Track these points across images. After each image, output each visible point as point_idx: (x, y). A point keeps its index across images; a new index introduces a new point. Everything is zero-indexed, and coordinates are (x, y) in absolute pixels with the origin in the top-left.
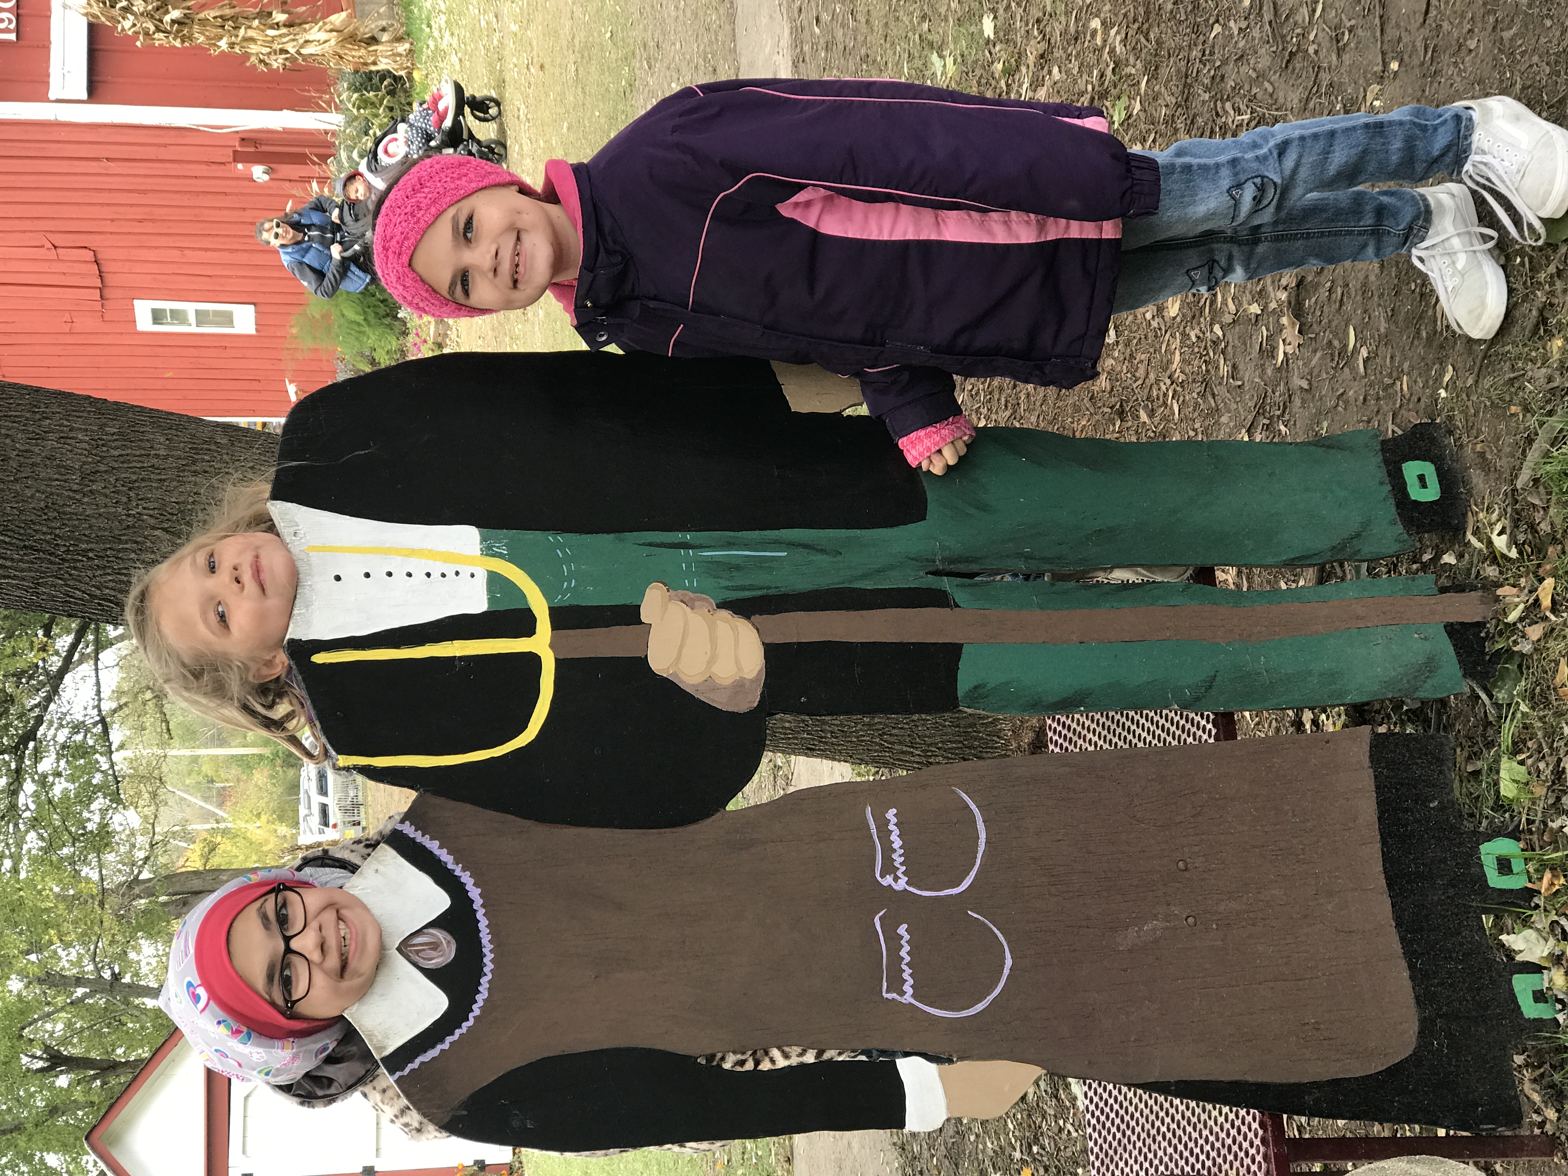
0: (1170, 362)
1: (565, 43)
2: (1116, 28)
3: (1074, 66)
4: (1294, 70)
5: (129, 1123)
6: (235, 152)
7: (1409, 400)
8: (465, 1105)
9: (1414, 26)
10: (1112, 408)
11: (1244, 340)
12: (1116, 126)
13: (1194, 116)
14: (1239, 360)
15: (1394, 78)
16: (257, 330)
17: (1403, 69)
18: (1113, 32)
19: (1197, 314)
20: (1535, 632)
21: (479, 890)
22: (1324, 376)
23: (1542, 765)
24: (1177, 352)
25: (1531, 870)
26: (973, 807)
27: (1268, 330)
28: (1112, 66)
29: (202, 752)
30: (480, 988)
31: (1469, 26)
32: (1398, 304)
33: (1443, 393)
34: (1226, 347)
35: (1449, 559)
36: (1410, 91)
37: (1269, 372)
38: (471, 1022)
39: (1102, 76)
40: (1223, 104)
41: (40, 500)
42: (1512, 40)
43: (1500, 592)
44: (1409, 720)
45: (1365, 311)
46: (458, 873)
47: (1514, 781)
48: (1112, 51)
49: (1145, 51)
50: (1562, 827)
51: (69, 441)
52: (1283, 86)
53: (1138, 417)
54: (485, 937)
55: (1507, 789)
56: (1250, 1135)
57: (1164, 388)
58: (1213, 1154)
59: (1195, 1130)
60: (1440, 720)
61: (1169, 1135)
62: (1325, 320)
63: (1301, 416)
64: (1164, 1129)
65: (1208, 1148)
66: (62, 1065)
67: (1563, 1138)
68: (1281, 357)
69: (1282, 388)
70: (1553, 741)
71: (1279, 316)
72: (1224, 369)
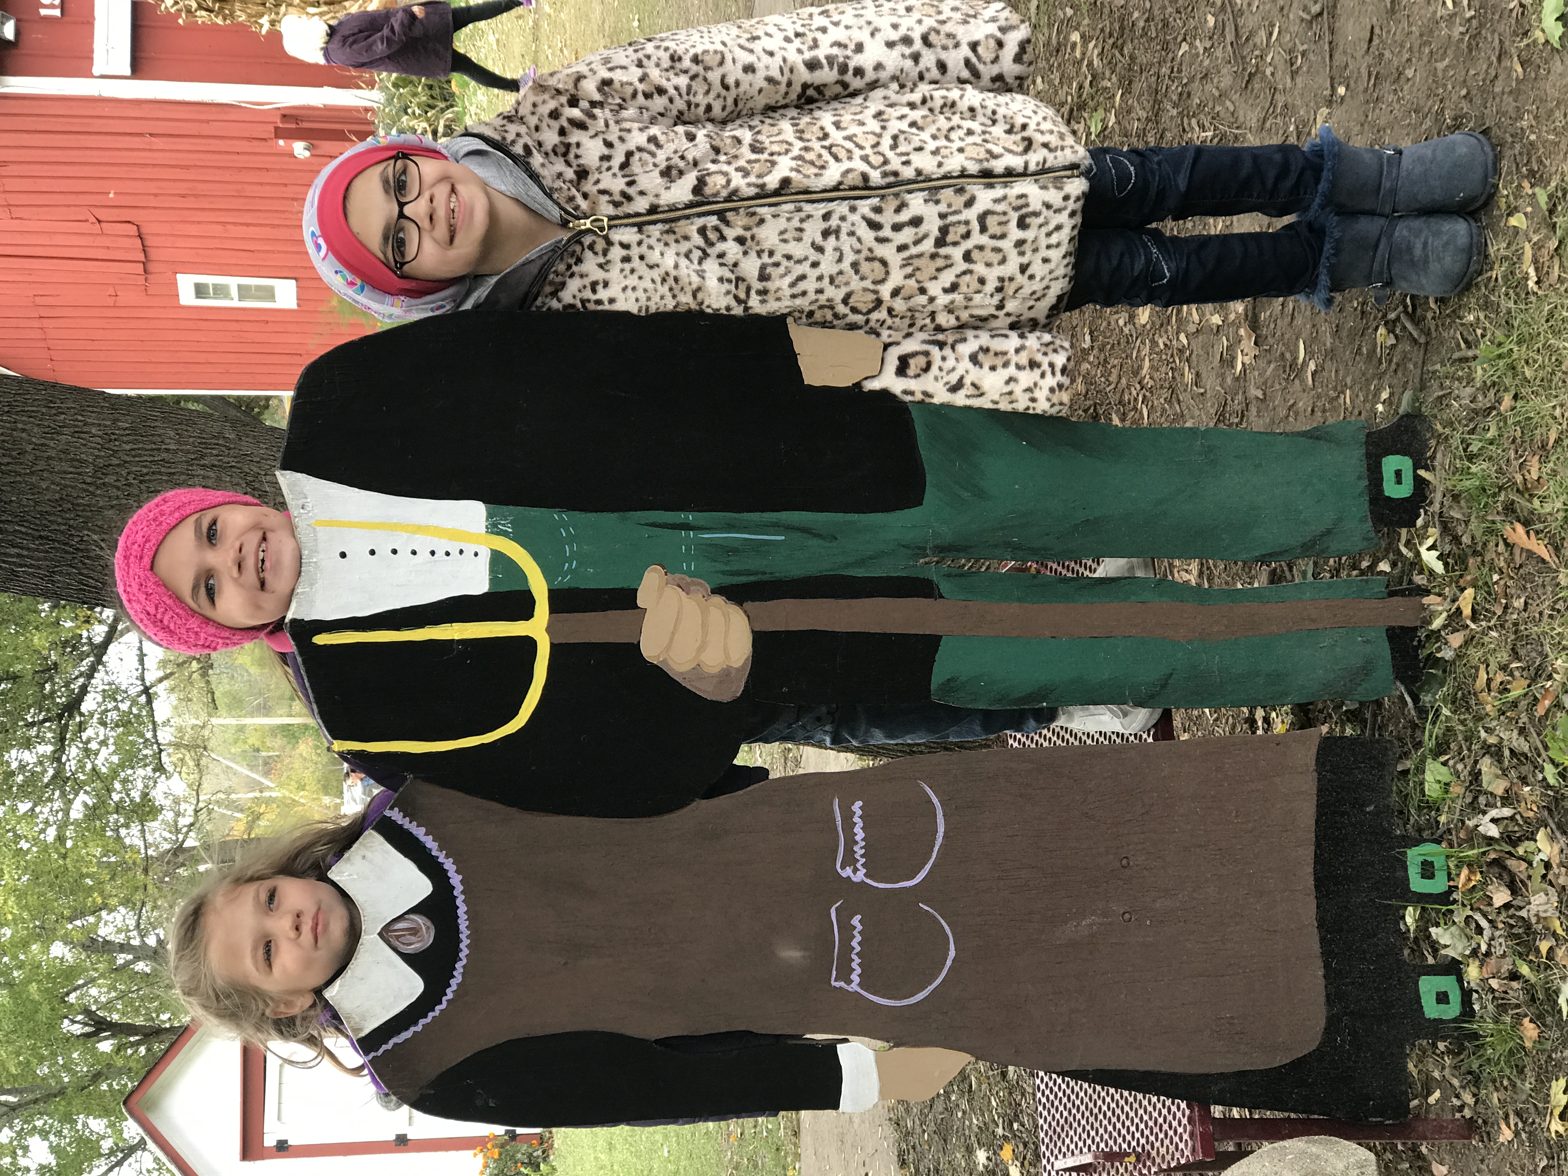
0: (1140, 367)
1: (595, 28)
2: (1094, 42)
3: (1056, 77)
4: (1253, 90)
5: (167, 1087)
6: (276, 128)
7: (1351, 413)
8: (433, 1084)
9: (1359, 54)
10: (1086, 411)
11: (1207, 349)
12: (1093, 137)
13: (1164, 130)
14: (1202, 368)
15: (1342, 103)
16: (298, 305)
17: (1349, 93)
18: (1091, 45)
19: (1165, 321)
20: (1456, 640)
21: (460, 877)
22: (1278, 387)
23: (1460, 767)
24: (1147, 359)
25: (1452, 865)
26: (935, 800)
27: (1228, 340)
28: (1089, 78)
29: (248, 721)
30: (455, 973)
31: (1407, 56)
32: (1342, 320)
33: (1380, 408)
34: (1190, 355)
35: (1384, 566)
36: (1355, 115)
37: (1229, 380)
38: (443, 1006)
39: (1080, 88)
40: (1190, 120)
41: (55, 492)
42: (1445, 70)
43: (1426, 600)
44: (1348, 720)
45: (1314, 326)
46: (441, 860)
47: (1439, 782)
48: (1090, 64)
49: (1120, 65)
50: (1477, 826)
52: (1243, 105)
54: (463, 923)
55: (1432, 789)
56: (1179, 1115)
57: (1134, 393)
58: (1147, 1132)
59: (1131, 1109)
60: (1375, 720)
61: (1109, 1114)
62: (1279, 333)
63: (1257, 422)
64: (1105, 1108)
65: (1142, 1126)
66: (105, 1031)
67: (1480, 1121)
68: (1239, 367)
69: (1240, 397)
70: (1471, 744)
71: (1238, 328)
72: (1189, 377)
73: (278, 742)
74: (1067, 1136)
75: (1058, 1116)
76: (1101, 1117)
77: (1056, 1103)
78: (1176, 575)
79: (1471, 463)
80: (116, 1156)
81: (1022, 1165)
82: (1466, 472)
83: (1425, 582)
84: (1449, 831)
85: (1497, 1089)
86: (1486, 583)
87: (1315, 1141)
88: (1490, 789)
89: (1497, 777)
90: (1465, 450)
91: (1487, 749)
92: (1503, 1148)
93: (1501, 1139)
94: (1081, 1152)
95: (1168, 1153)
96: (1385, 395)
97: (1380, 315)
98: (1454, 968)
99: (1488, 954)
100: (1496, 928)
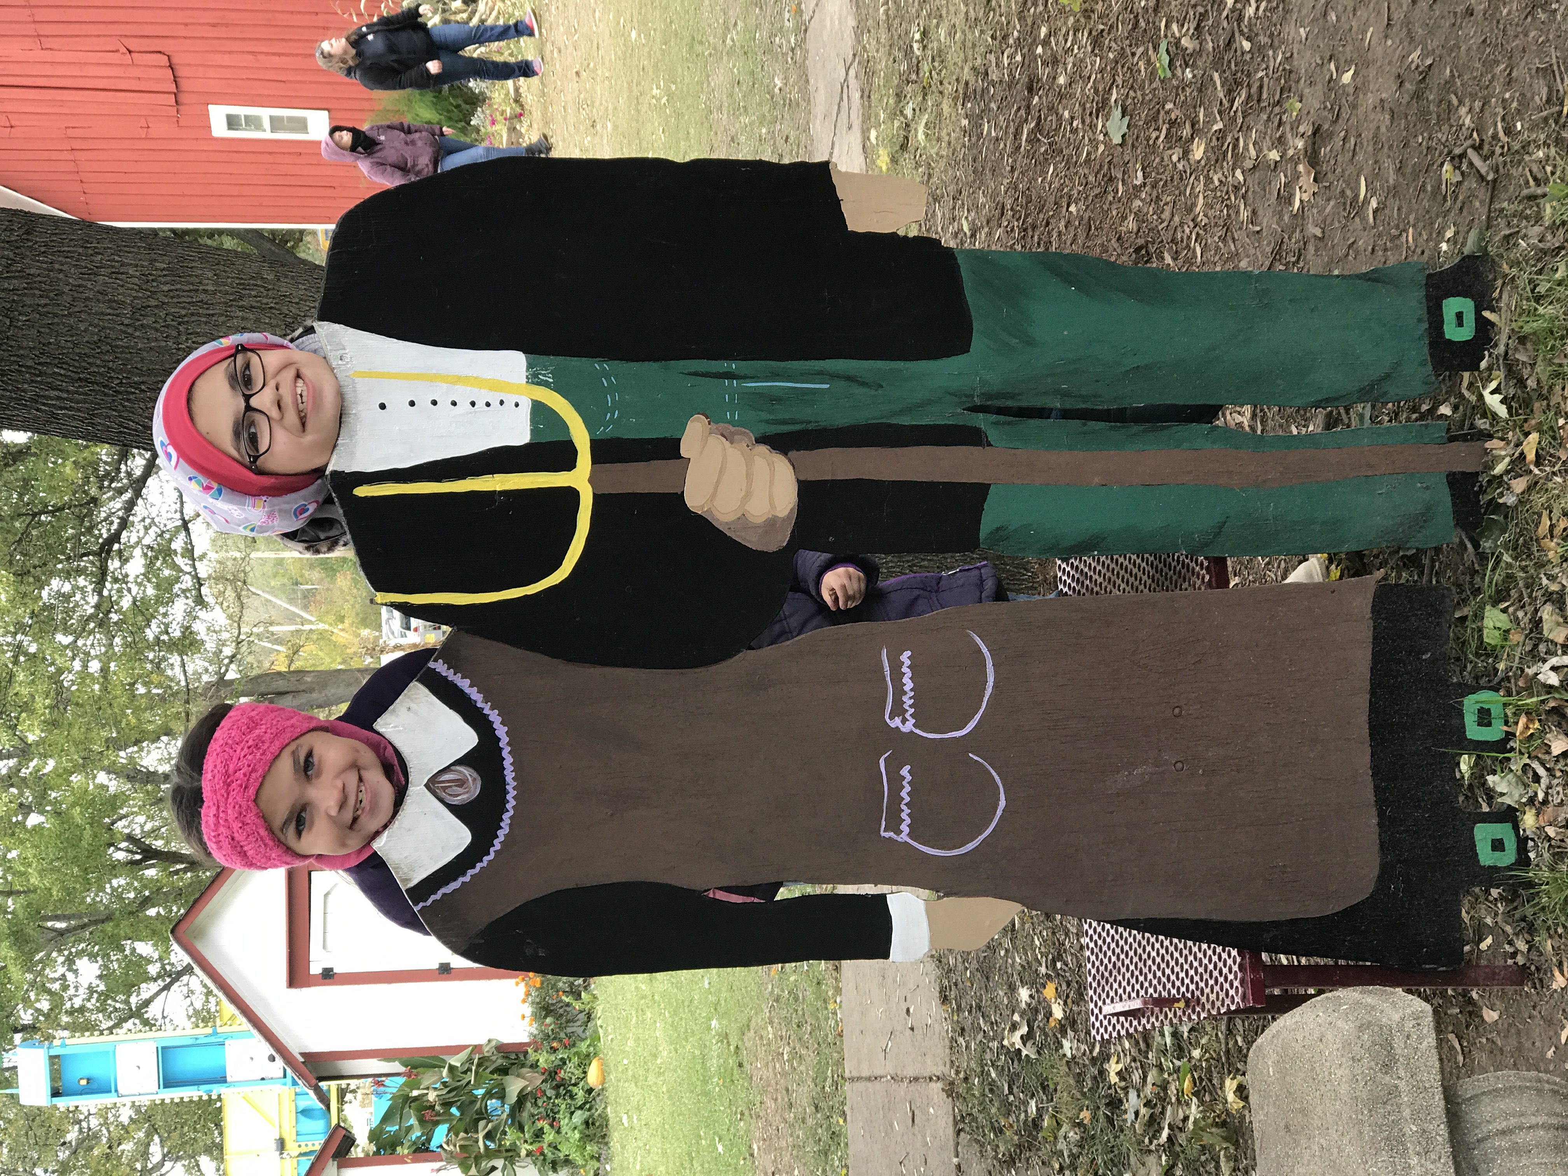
0: (1194, 205)
5: (214, 916)
7: (1414, 252)
8: (482, 934)
10: (1137, 250)
11: (1264, 185)
14: (1258, 204)
19: (1221, 157)
20: (1519, 485)
21: (506, 729)
22: (1337, 225)
23: (1520, 614)
24: (1201, 195)
25: (1509, 714)
26: (984, 650)
27: (1286, 176)
29: (286, 554)
30: (502, 824)
32: (1406, 156)
33: (1444, 246)
34: (1246, 192)
35: (1445, 410)
37: (1286, 218)
38: (491, 857)
41: (93, 334)
43: (1488, 445)
44: (1405, 566)
45: (1376, 162)
46: (486, 711)
47: (1499, 629)
50: (1537, 674)
51: (120, 276)
53: (1163, 258)
54: (509, 774)
55: (1491, 637)
56: (1230, 962)
57: (1187, 231)
58: (1197, 978)
59: (1181, 955)
60: (1433, 567)
61: (1158, 960)
62: (1339, 170)
63: (1314, 264)
64: (1154, 954)
65: (1192, 972)
66: (151, 859)
67: (1533, 968)
68: (1297, 204)
69: (1297, 235)
70: (1532, 591)
71: (1296, 164)
72: (1244, 214)
73: (316, 575)
74: (1115, 981)
75: (1106, 961)
76: (1150, 962)
77: (1105, 948)
78: (1228, 417)
79: (1538, 303)
80: (164, 980)
81: (1065, 1003)
82: (1533, 313)
83: (1487, 426)
84: (1508, 679)
85: (1551, 937)
86: (1552, 427)
87: (1370, 992)
88: (1551, 637)
89: (1558, 624)
90: (1533, 291)
91: (1549, 597)
92: (1555, 995)
93: (1554, 986)
94: (1129, 997)
95: (1218, 999)
96: (1449, 234)
97: (1446, 150)
98: (1510, 815)
99: (1545, 802)
100: (1554, 776)
